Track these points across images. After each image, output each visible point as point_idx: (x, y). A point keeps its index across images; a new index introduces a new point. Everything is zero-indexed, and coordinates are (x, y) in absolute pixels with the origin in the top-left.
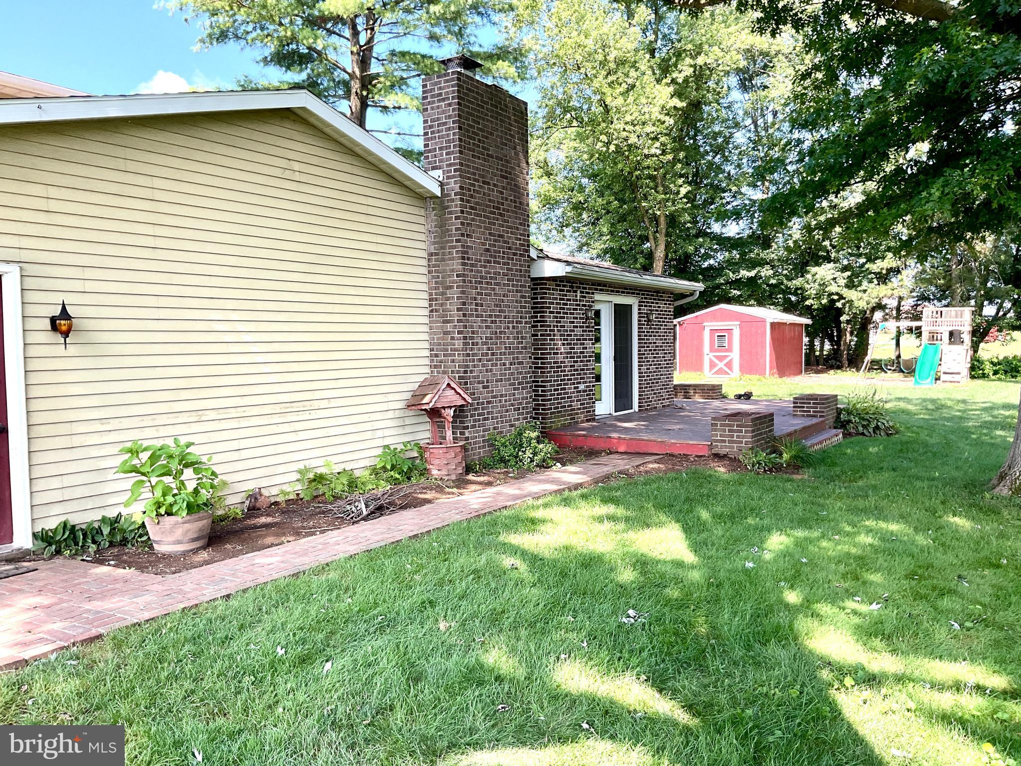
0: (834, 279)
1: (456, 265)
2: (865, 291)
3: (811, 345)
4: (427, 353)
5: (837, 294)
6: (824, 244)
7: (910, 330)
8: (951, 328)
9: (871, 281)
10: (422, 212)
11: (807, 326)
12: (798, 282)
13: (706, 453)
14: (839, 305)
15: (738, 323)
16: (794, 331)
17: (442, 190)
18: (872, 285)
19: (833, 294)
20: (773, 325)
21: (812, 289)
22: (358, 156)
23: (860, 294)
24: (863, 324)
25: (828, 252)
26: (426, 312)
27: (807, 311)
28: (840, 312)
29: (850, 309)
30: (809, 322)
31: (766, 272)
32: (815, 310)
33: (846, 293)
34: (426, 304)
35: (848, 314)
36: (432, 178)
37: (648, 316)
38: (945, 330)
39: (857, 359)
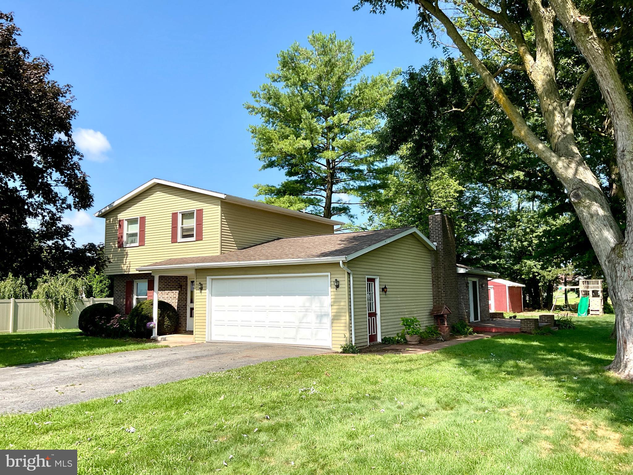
0: (535, 265)
1: (442, 271)
2: (550, 271)
4: (432, 298)
5: (537, 272)
6: (529, 248)
7: (572, 290)
8: (593, 289)
9: (553, 267)
10: (430, 255)
12: (516, 267)
13: (519, 331)
14: (538, 278)
15: (493, 286)
16: (518, 291)
17: (437, 248)
18: (553, 269)
19: (535, 272)
20: (510, 288)
21: (525, 269)
22: (419, 241)
23: (548, 273)
24: (550, 289)
26: (431, 285)
27: (522, 281)
28: (539, 281)
29: (543, 280)
30: (524, 286)
31: (502, 261)
33: (540, 271)
34: (431, 282)
35: (542, 282)
36: (434, 245)
37: (482, 285)
38: (590, 290)
39: (548, 304)
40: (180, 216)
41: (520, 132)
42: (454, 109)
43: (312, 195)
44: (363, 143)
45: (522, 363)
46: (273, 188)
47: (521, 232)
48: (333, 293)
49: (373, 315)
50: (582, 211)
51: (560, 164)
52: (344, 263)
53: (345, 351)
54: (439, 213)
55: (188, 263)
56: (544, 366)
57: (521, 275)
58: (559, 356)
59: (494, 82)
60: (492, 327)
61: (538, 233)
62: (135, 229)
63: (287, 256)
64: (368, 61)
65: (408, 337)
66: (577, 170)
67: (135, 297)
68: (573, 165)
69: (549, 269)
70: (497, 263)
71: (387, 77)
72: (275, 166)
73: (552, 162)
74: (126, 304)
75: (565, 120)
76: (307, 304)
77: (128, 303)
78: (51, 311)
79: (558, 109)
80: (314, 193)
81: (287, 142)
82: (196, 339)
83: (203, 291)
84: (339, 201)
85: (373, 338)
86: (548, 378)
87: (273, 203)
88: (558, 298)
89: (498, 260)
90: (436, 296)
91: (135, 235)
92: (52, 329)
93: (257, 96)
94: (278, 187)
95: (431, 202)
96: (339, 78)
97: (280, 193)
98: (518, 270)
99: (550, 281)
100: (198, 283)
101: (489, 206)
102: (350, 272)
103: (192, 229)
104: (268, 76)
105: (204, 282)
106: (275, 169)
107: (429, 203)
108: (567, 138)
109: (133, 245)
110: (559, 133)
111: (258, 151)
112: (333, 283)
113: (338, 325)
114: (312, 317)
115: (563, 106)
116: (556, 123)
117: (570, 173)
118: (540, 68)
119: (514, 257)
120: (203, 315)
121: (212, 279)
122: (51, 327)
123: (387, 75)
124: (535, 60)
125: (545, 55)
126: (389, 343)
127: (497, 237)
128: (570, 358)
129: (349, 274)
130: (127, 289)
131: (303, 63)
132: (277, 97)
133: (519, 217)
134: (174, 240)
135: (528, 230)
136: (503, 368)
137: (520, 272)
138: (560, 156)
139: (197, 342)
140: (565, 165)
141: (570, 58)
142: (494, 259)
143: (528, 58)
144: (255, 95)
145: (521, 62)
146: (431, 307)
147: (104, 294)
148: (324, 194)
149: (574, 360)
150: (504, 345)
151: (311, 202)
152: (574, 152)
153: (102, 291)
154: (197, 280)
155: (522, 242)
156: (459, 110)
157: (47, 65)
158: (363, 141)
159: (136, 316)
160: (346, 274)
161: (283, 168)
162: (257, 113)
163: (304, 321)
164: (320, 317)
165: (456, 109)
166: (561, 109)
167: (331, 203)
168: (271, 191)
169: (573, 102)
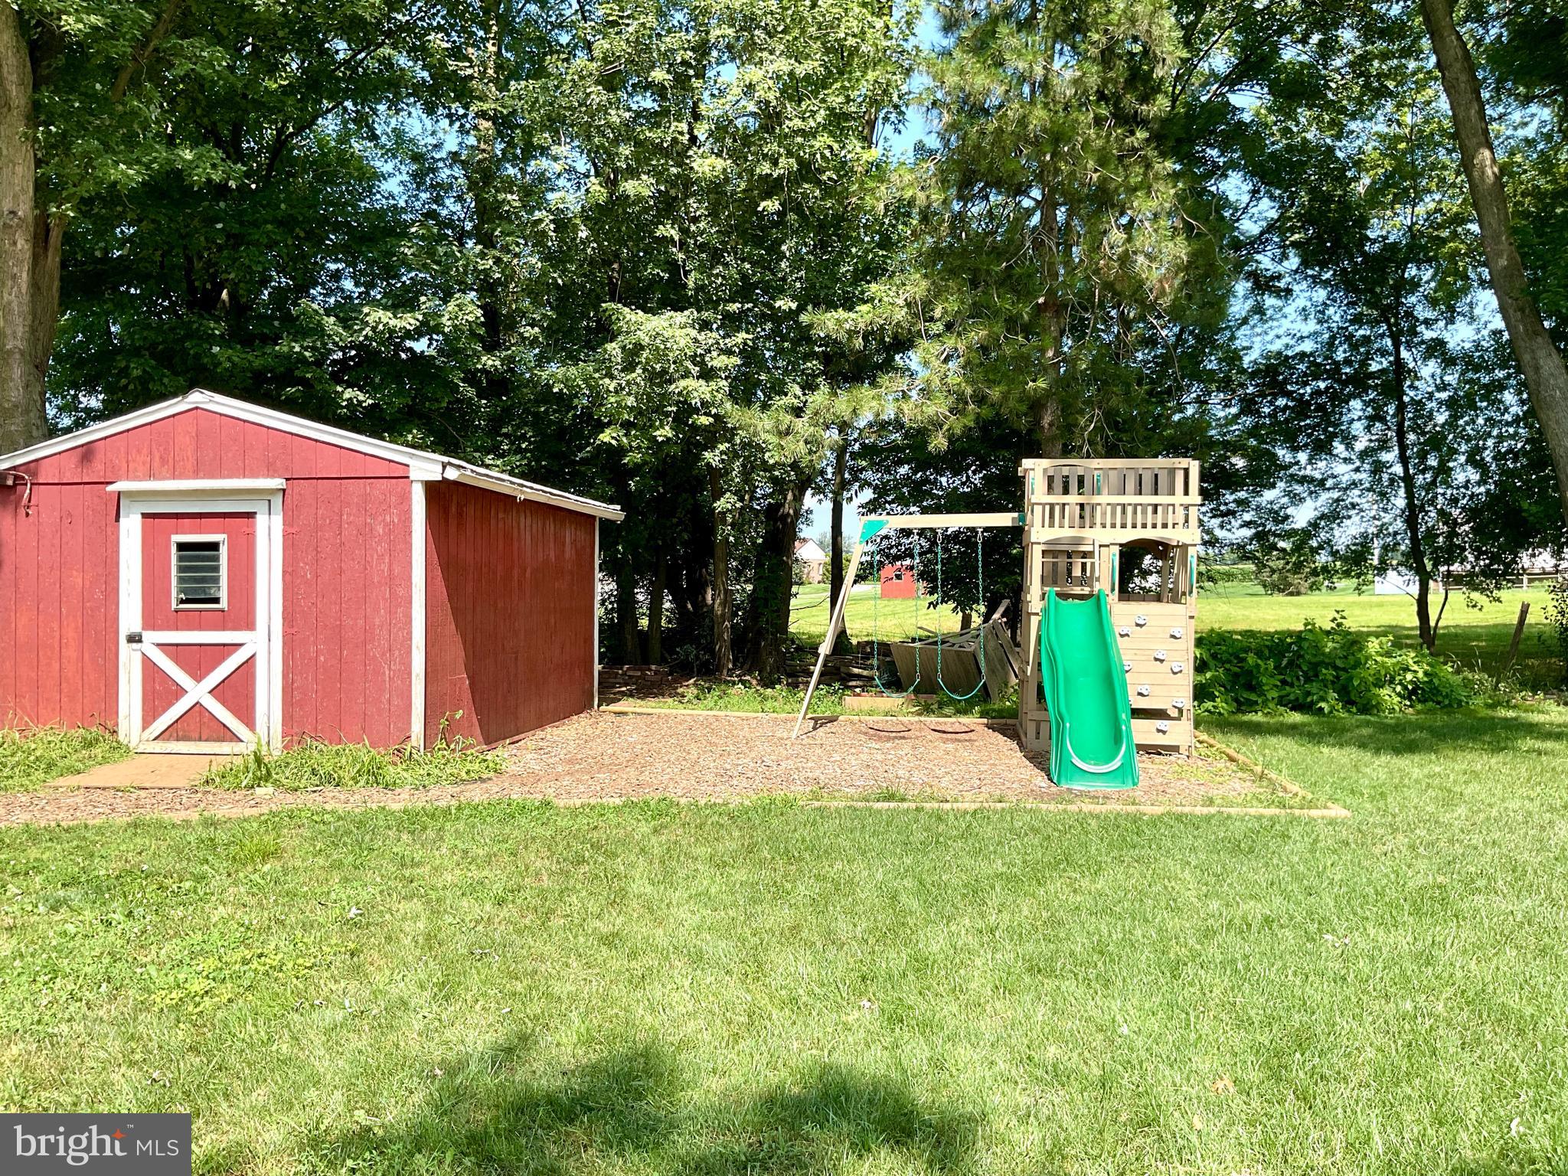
3: (625, 602)
11: (606, 524)
14: (712, 455)
15: (278, 483)
16: (560, 542)
21: (622, 393)
23: (783, 421)
25: (673, 267)
32: (636, 470)
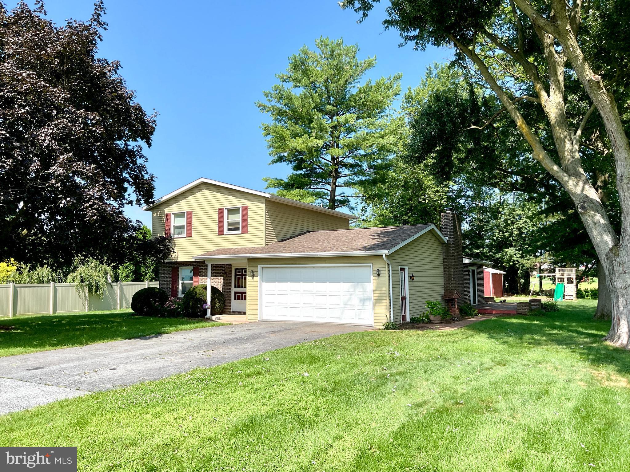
0: (515, 254)
1: (453, 261)
2: (528, 260)
4: (443, 284)
5: (517, 261)
6: (510, 239)
7: (548, 277)
8: (568, 277)
9: (531, 256)
10: (442, 247)
11: (504, 275)
12: (498, 256)
13: (515, 313)
14: (517, 265)
16: (500, 278)
17: (448, 242)
18: (531, 257)
19: (515, 261)
20: (493, 274)
22: (434, 235)
23: (527, 261)
24: (527, 275)
25: (511, 242)
26: (443, 274)
27: (502, 268)
28: (518, 269)
29: (522, 267)
30: (505, 273)
31: (485, 250)
32: (507, 268)
33: (520, 260)
34: (443, 271)
35: (521, 270)
36: (446, 239)
37: (479, 273)
38: (565, 277)
39: (525, 290)
40: (226, 212)
41: (539, 155)
42: (473, 127)
43: (318, 188)
44: (367, 142)
45: (536, 337)
46: (281, 182)
47: (502, 224)
48: (374, 281)
49: (404, 298)
50: (587, 219)
51: (571, 182)
52: (386, 256)
53: (387, 328)
54: (450, 212)
55: (240, 254)
56: (553, 338)
57: (502, 263)
58: (561, 332)
59: (518, 114)
60: (493, 310)
61: (519, 225)
62: (182, 222)
63: (332, 249)
64: (370, 65)
65: (432, 317)
66: (583, 187)
67: (180, 282)
68: (581, 184)
69: (527, 258)
70: (481, 252)
71: (388, 81)
72: (284, 161)
73: (564, 180)
74: (172, 288)
75: (573, 146)
76: (352, 290)
77: (175, 287)
78: (85, 294)
79: (568, 137)
80: (320, 187)
81: (300, 140)
82: (249, 318)
83: (255, 278)
84: (342, 194)
85: (404, 317)
86: (561, 346)
87: (284, 196)
88: (534, 284)
89: (482, 249)
90: (447, 284)
91: (183, 227)
92: (86, 311)
93: (269, 95)
94: (287, 181)
95: (425, 196)
96: (346, 81)
97: (289, 186)
98: (499, 258)
99: (528, 269)
100: (250, 271)
101: (473, 199)
102: (389, 263)
103: (238, 223)
104: (277, 76)
105: (256, 270)
106: (284, 164)
107: (423, 197)
108: (575, 161)
109: (180, 236)
110: (569, 157)
111: (270, 147)
112: (375, 272)
113: (380, 307)
114: (355, 301)
115: (572, 135)
116: (566, 149)
117: (578, 190)
118: (553, 102)
119: (496, 246)
120: (256, 298)
121: (263, 268)
122: (85, 308)
123: (389, 79)
124: (549, 96)
125: (557, 92)
126: (416, 322)
127: (480, 228)
128: (570, 333)
129: (388, 265)
130: (172, 275)
131: (311, 66)
132: (289, 98)
133: (501, 210)
134: (221, 232)
135: (509, 222)
136: (524, 340)
137: (501, 260)
138: (570, 176)
139: (250, 321)
140: (575, 183)
141: (576, 94)
142: (478, 247)
143: (543, 94)
144: (267, 95)
145: (536, 96)
146: (442, 292)
147: (130, 279)
148: (329, 187)
149: (575, 334)
150: (513, 323)
151: (319, 195)
152: (580, 173)
153: (127, 276)
154: (250, 268)
155: (503, 233)
156: (478, 127)
157: (121, 80)
158: (368, 140)
159: (191, 299)
160: (387, 265)
161: (291, 163)
162: (268, 111)
163: (349, 303)
164: (363, 301)
165: (475, 127)
166: (571, 138)
167: (335, 196)
168: (279, 184)
169: (579, 132)
